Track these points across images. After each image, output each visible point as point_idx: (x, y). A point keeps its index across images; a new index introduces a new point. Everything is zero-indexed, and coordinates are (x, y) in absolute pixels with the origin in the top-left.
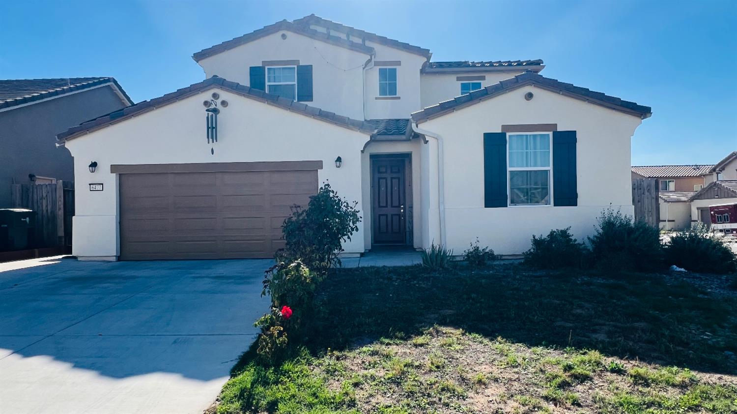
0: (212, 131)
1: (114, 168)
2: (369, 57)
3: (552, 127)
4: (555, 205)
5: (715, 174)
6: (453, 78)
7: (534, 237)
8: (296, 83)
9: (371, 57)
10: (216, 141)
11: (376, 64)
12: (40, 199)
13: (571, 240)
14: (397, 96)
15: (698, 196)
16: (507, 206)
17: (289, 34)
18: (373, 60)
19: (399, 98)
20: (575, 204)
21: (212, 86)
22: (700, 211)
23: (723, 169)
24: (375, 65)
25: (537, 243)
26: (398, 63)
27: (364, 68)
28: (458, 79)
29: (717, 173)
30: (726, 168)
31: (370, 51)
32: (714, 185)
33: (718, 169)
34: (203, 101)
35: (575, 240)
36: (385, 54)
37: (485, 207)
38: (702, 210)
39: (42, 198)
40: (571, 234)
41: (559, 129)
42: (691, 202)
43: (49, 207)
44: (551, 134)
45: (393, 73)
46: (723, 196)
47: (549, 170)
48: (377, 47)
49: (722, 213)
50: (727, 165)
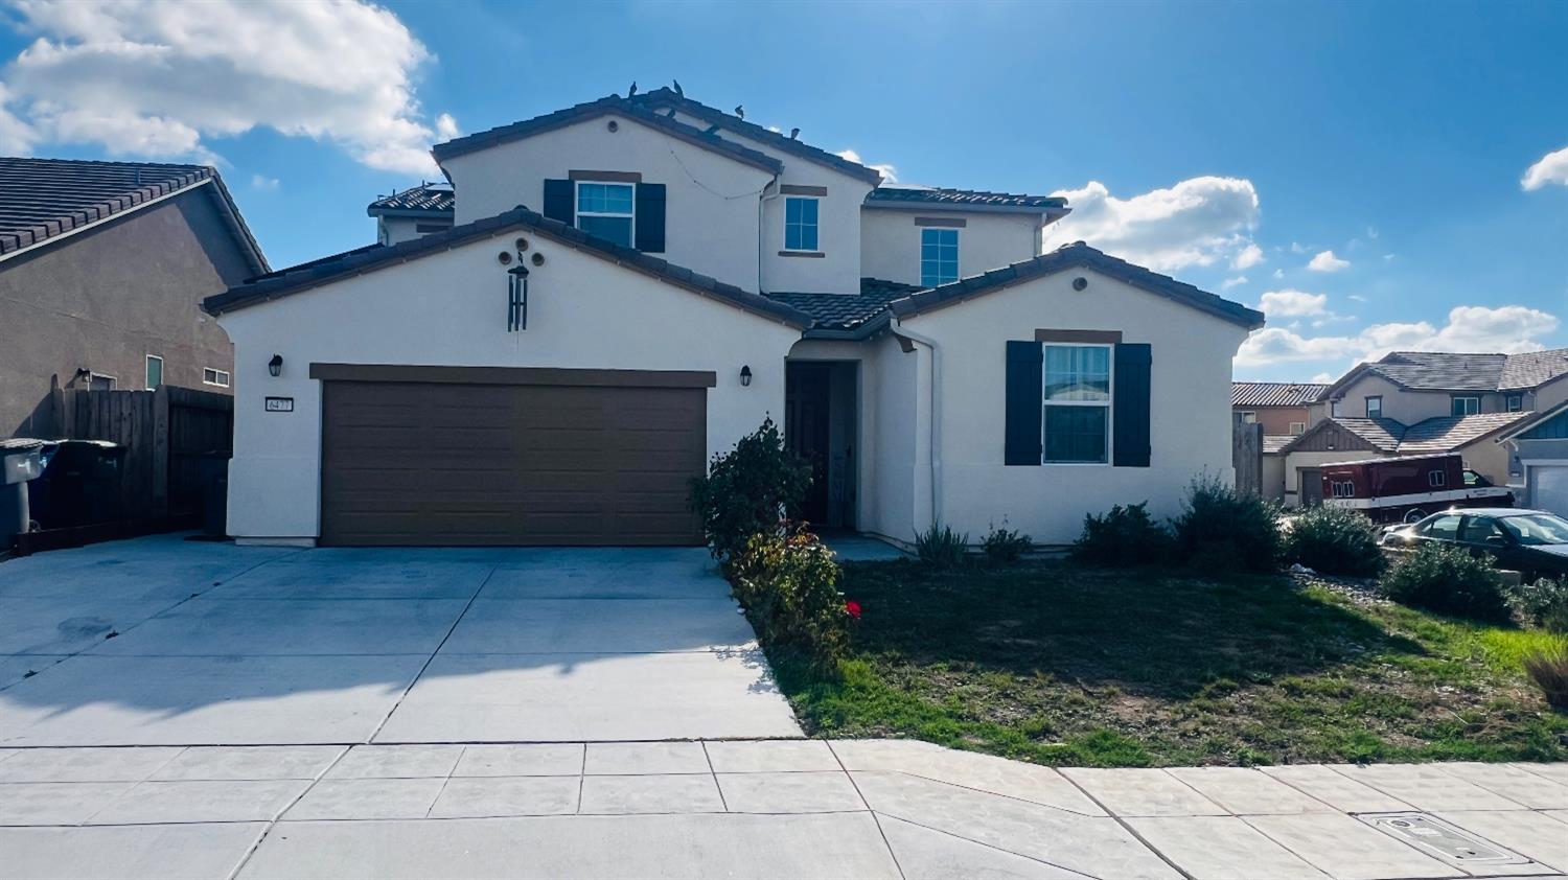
0: (517, 311)
1: (316, 370)
2: (772, 178)
3: (1114, 336)
4: (1115, 465)
5: (1328, 404)
6: (909, 220)
7: (1089, 516)
8: (633, 215)
9: (775, 179)
10: (524, 328)
11: (785, 189)
12: (116, 421)
13: (1148, 521)
14: (818, 251)
15: (1299, 445)
16: (1039, 464)
17: (621, 122)
18: (779, 184)
19: (823, 255)
20: (1147, 464)
21: (515, 226)
22: (1301, 474)
23: (1343, 395)
24: (781, 193)
25: (1092, 524)
26: (823, 191)
27: (761, 197)
28: (918, 222)
29: (1333, 403)
30: (1347, 394)
31: (774, 167)
32: (1327, 425)
33: (1334, 394)
34: (499, 253)
35: (1154, 523)
36: (801, 173)
37: (1006, 464)
38: (1306, 473)
39: (120, 418)
40: (1147, 512)
41: (1125, 340)
42: (1285, 456)
43: (136, 438)
44: (1111, 347)
45: (811, 209)
46: (1342, 447)
47: (1108, 407)
48: (787, 160)
49: (1342, 478)
50: (1349, 388)
